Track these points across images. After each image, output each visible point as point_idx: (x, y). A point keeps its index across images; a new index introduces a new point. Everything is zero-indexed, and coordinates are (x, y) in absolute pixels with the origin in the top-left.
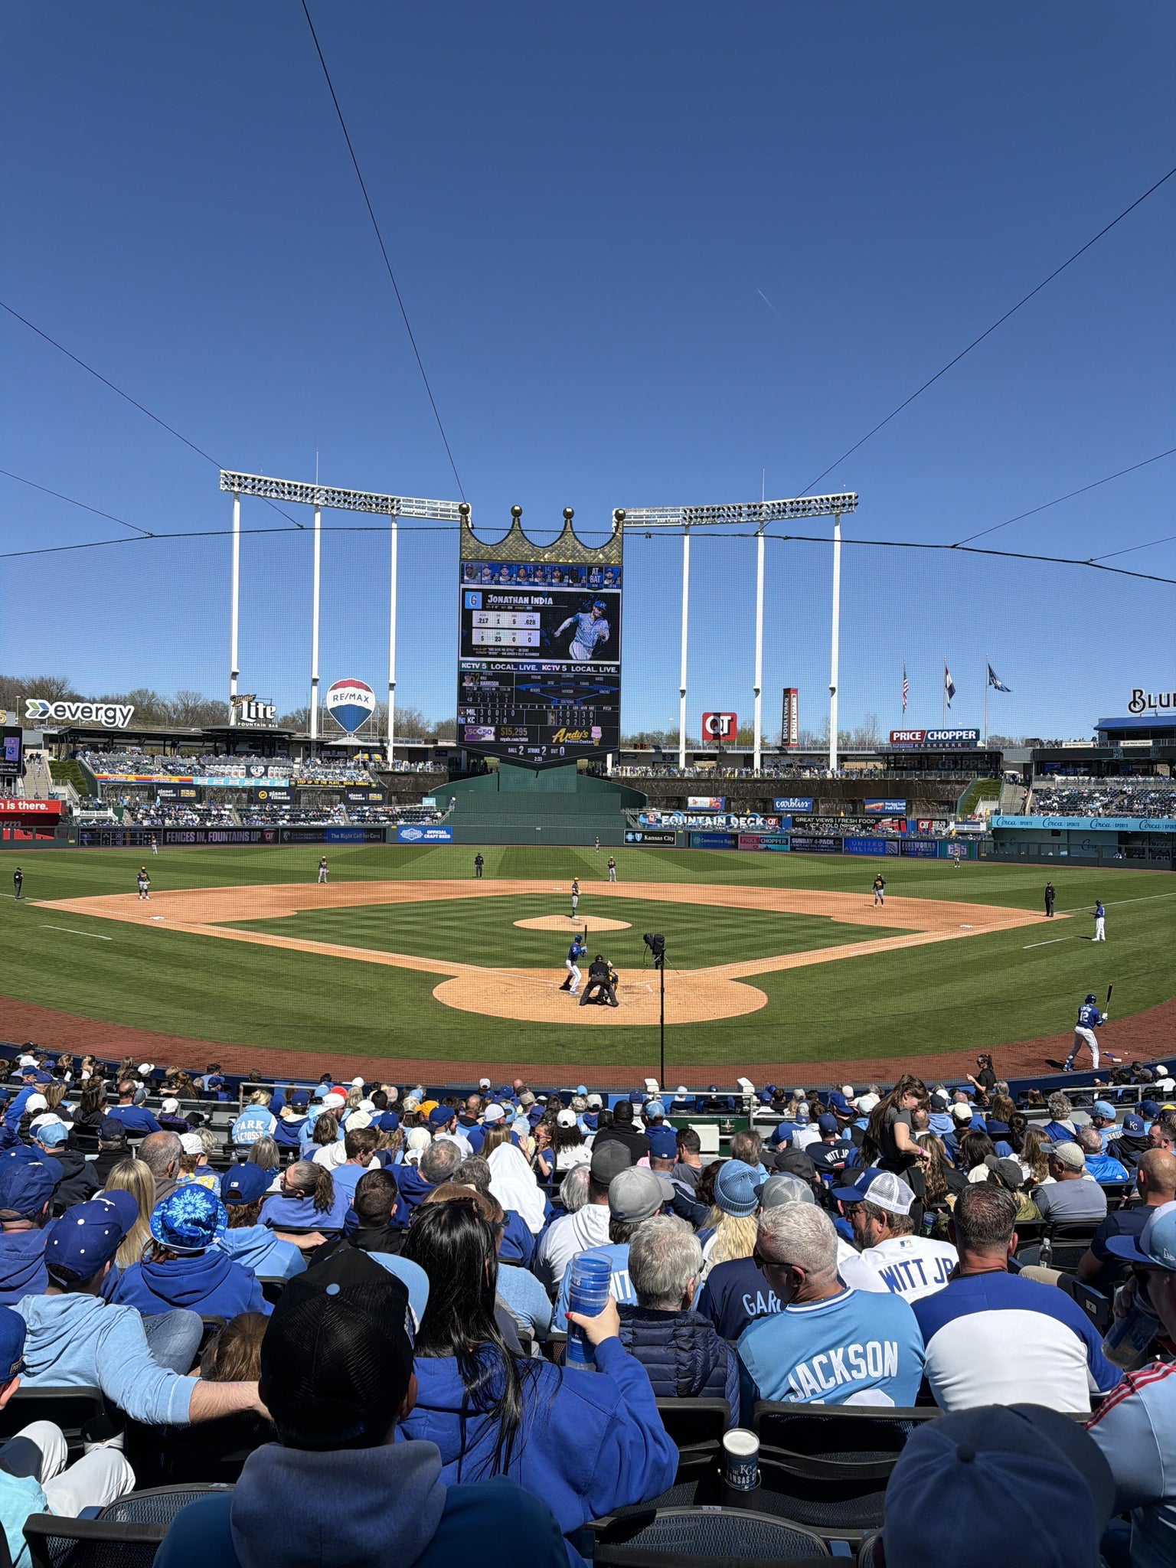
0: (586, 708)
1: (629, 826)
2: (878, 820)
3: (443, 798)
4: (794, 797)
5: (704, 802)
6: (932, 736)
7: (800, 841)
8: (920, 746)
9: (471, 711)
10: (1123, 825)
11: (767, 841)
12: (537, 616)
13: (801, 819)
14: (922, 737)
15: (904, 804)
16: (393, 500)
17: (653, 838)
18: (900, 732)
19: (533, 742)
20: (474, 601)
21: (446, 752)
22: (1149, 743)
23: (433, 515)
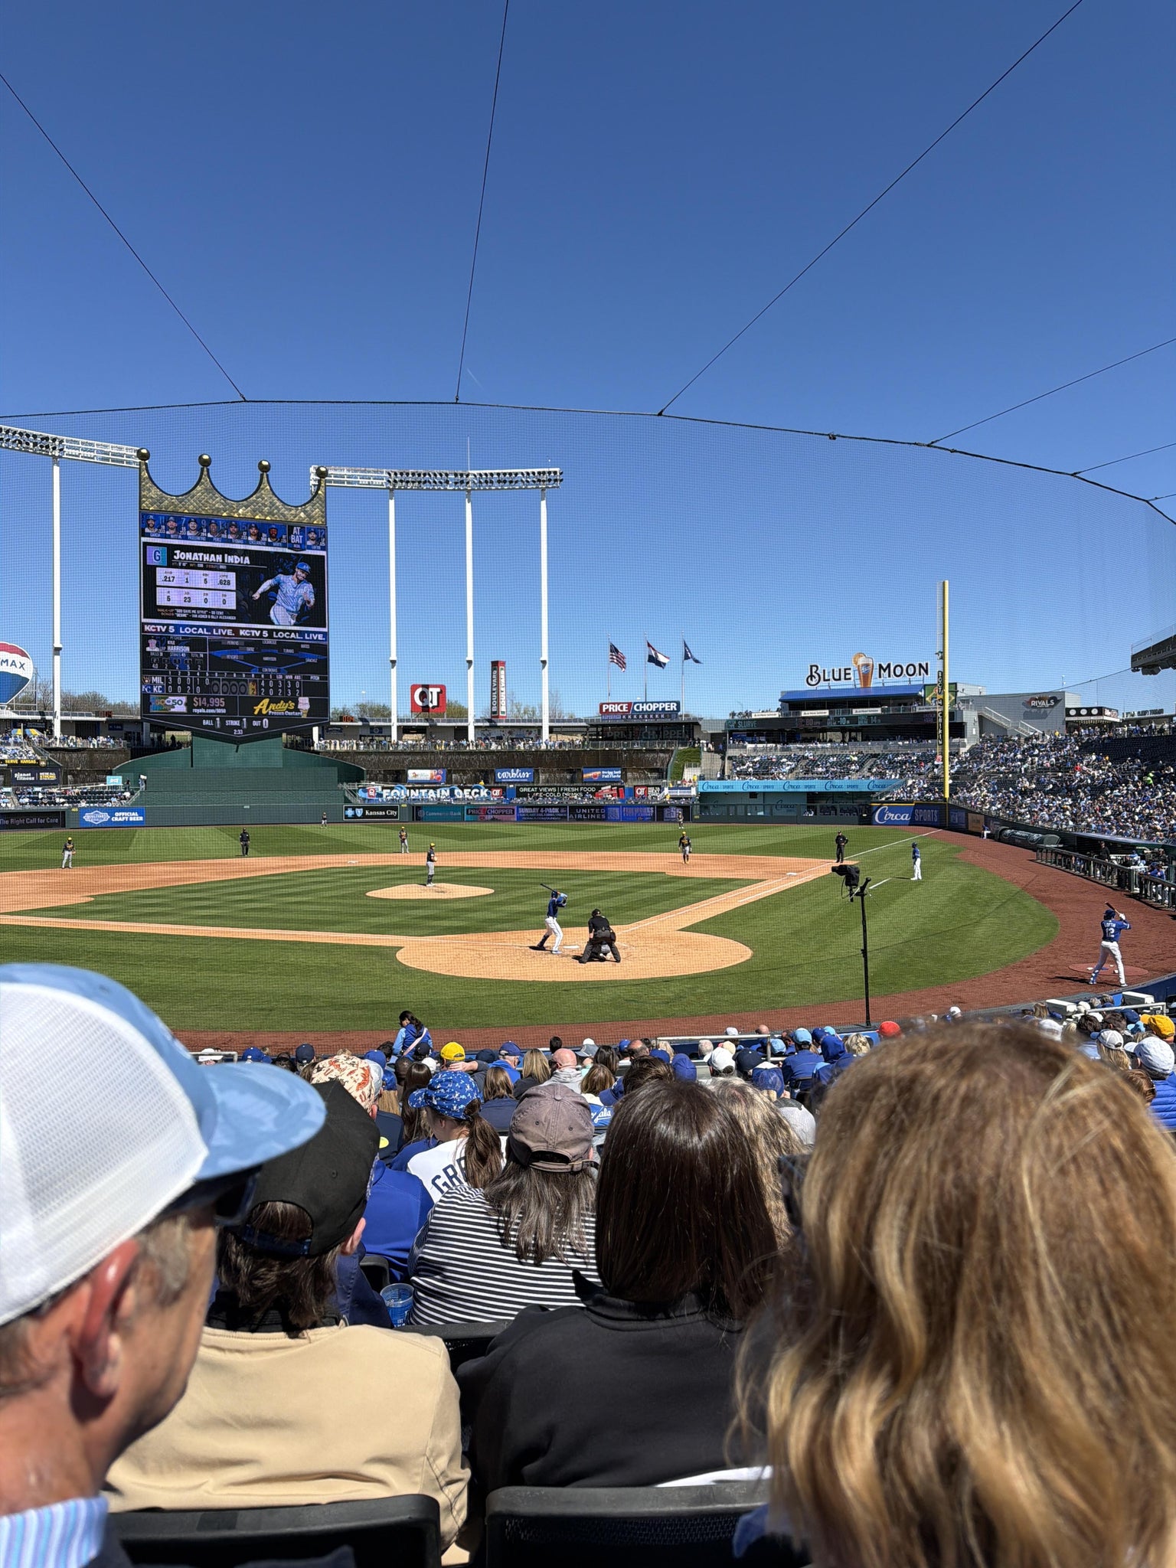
0: (291, 677)
1: (347, 801)
2: (599, 788)
3: (131, 776)
4: (515, 768)
5: (425, 774)
6: (638, 707)
7: (527, 810)
8: (627, 717)
9: (157, 679)
10: (811, 787)
11: (494, 812)
12: (232, 576)
13: (525, 790)
14: (629, 709)
15: (620, 772)
16: (54, 440)
17: (375, 813)
18: (608, 704)
19: (231, 713)
20: (155, 557)
21: (121, 725)
22: (826, 713)
23: (103, 459)
